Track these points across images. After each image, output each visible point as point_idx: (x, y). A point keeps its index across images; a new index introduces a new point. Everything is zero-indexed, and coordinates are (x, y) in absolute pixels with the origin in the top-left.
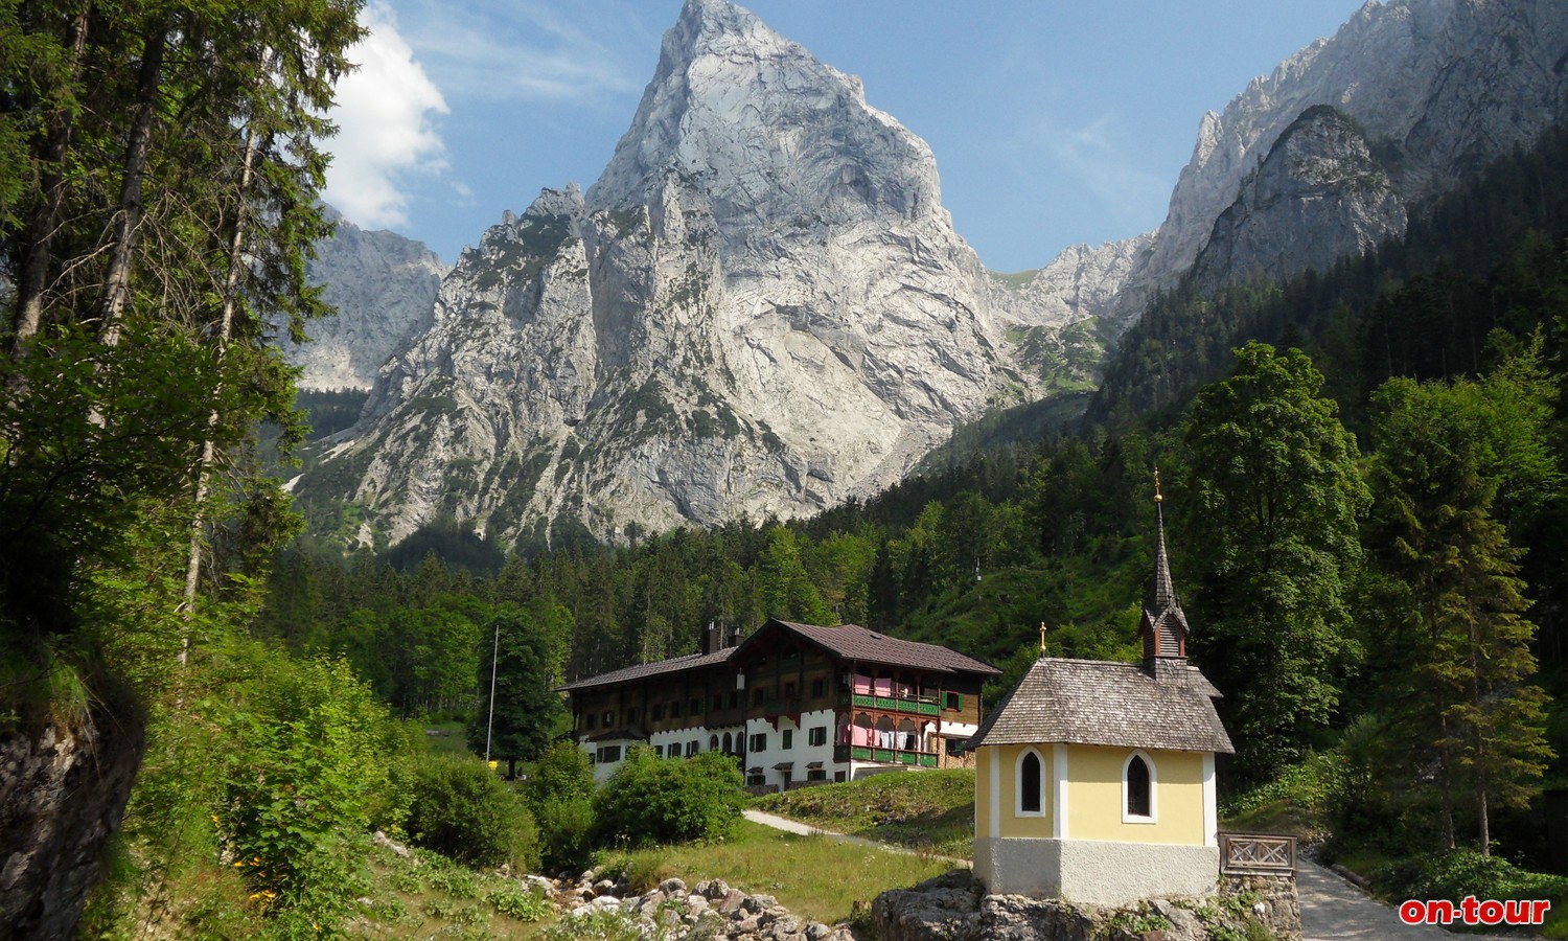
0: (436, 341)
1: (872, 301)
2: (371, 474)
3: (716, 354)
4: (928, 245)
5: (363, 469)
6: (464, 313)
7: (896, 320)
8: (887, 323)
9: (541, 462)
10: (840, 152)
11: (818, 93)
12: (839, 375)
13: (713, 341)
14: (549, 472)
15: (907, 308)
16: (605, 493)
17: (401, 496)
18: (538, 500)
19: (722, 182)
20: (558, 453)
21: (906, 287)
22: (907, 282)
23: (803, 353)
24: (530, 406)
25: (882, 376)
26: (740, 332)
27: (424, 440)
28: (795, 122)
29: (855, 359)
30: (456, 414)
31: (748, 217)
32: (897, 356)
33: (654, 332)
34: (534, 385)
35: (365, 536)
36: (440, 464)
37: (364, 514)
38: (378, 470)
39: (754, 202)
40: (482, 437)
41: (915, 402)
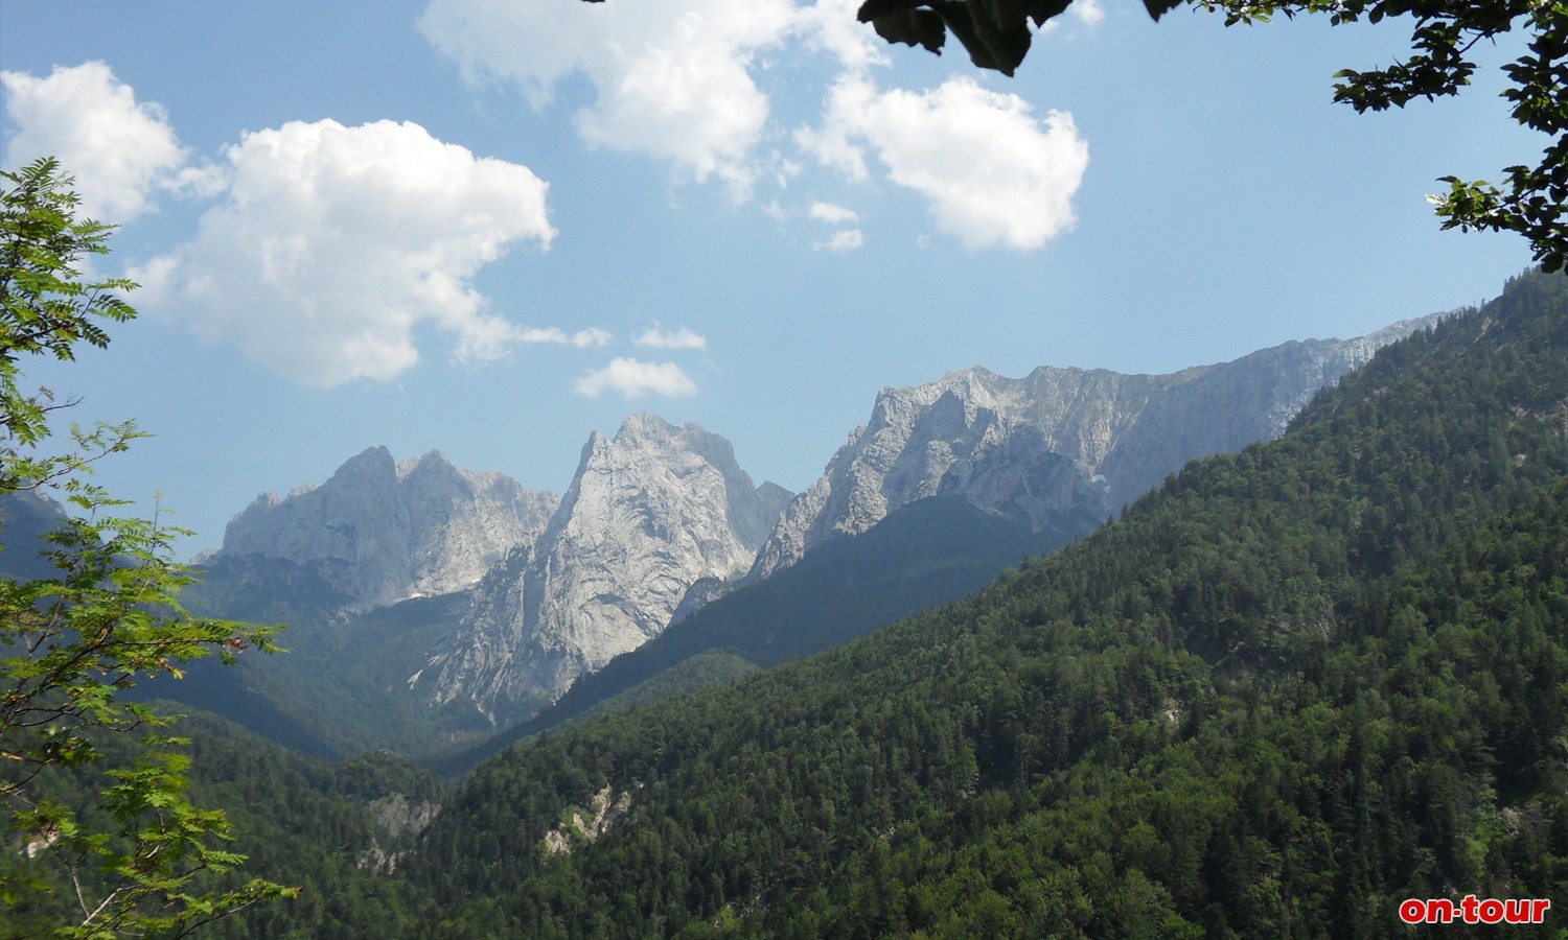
0: (470, 616)
1: (644, 584)
2: (443, 673)
3: (568, 619)
4: (673, 555)
5: (440, 671)
6: (480, 605)
7: (653, 592)
8: (649, 593)
9: (496, 670)
10: (641, 513)
11: (634, 487)
12: (623, 620)
13: (568, 613)
14: (499, 673)
15: (659, 586)
16: (516, 681)
17: (452, 682)
18: (494, 684)
19: (584, 540)
20: (503, 665)
21: (661, 575)
22: (662, 573)
23: (607, 614)
24: (498, 646)
25: (641, 618)
26: (582, 607)
27: (461, 659)
28: (621, 503)
29: (631, 611)
30: (473, 650)
31: (594, 554)
32: (648, 610)
33: (541, 616)
34: (499, 638)
35: (438, 699)
36: (465, 670)
37: (440, 689)
38: (445, 671)
39: (597, 547)
40: (480, 657)
41: (652, 629)
